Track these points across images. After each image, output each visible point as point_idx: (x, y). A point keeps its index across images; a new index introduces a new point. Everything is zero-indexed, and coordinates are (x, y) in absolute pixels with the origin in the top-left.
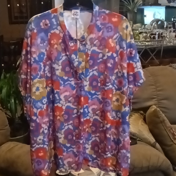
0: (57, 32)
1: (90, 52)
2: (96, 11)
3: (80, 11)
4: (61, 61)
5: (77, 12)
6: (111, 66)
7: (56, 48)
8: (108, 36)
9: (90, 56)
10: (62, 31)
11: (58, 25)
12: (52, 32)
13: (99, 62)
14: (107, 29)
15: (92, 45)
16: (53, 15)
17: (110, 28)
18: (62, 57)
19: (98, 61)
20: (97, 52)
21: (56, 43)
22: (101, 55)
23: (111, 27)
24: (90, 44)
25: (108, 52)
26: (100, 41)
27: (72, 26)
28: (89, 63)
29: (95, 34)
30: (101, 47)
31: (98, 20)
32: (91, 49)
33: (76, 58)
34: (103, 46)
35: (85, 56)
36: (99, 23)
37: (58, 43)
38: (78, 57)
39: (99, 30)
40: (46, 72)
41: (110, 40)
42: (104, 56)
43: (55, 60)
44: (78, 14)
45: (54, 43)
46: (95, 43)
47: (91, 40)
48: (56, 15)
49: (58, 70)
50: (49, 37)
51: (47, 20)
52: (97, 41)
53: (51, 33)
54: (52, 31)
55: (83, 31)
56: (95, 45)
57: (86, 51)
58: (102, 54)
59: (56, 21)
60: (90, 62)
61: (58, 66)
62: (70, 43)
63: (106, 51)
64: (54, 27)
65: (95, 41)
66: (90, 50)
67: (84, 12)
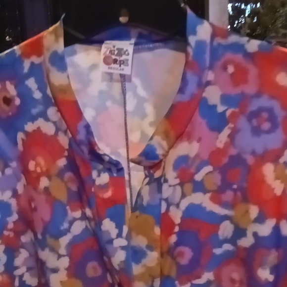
0: (48, 129)
1: (176, 216)
2: (200, 44)
3: (136, 44)
4: (65, 241)
5: (121, 52)
6: (271, 278)
7: (46, 189)
8: (260, 150)
9: (177, 229)
10: (64, 126)
11: (47, 102)
12: (30, 127)
13: (221, 255)
14: (255, 122)
15: (188, 187)
16: (27, 65)
17: (265, 115)
18: (71, 223)
19: (218, 251)
20: (212, 213)
21: (44, 169)
22: (226, 229)
23: (270, 111)
24: (178, 181)
25: (260, 220)
26: (223, 171)
27: (109, 104)
28: (174, 258)
29: (199, 141)
30: (228, 196)
31: (208, 83)
32: (184, 204)
33: (119, 235)
34: (235, 191)
35: (157, 231)
36: (213, 95)
37: (54, 171)
38: (125, 229)
39: (218, 123)
40: (17, 273)
41: (269, 170)
42: (240, 232)
43: (43, 234)
44: (124, 57)
45: (39, 170)
46: (198, 177)
47: (182, 164)
48: (40, 65)
49: (55, 271)
50: (20, 146)
51: (8, 83)
52: (209, 168)
53: (27, 134)
54: (30, 124)
55: (151, 124)
56: (199, 187)
57: (163, 210)
58: (232, 222)
59: (42, 89)
60: (181, 254)
61: (57, 256)
62: (94, 174)
63: (247, 212)
64: (34, 111)
65: (198, 170)
66: (178, 206)
67: (150, 49)
